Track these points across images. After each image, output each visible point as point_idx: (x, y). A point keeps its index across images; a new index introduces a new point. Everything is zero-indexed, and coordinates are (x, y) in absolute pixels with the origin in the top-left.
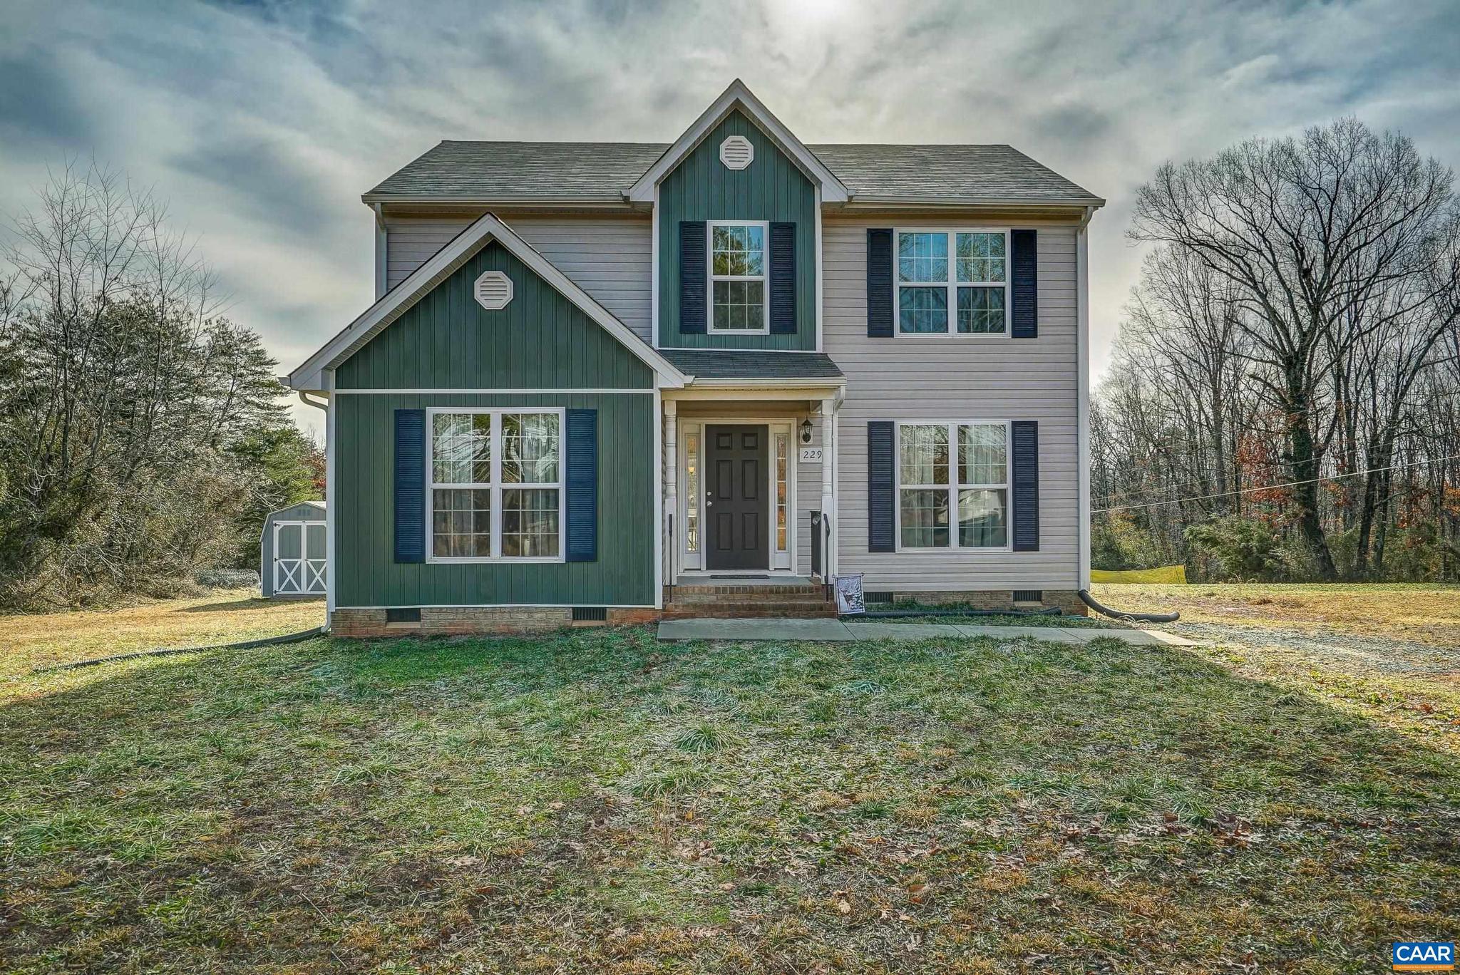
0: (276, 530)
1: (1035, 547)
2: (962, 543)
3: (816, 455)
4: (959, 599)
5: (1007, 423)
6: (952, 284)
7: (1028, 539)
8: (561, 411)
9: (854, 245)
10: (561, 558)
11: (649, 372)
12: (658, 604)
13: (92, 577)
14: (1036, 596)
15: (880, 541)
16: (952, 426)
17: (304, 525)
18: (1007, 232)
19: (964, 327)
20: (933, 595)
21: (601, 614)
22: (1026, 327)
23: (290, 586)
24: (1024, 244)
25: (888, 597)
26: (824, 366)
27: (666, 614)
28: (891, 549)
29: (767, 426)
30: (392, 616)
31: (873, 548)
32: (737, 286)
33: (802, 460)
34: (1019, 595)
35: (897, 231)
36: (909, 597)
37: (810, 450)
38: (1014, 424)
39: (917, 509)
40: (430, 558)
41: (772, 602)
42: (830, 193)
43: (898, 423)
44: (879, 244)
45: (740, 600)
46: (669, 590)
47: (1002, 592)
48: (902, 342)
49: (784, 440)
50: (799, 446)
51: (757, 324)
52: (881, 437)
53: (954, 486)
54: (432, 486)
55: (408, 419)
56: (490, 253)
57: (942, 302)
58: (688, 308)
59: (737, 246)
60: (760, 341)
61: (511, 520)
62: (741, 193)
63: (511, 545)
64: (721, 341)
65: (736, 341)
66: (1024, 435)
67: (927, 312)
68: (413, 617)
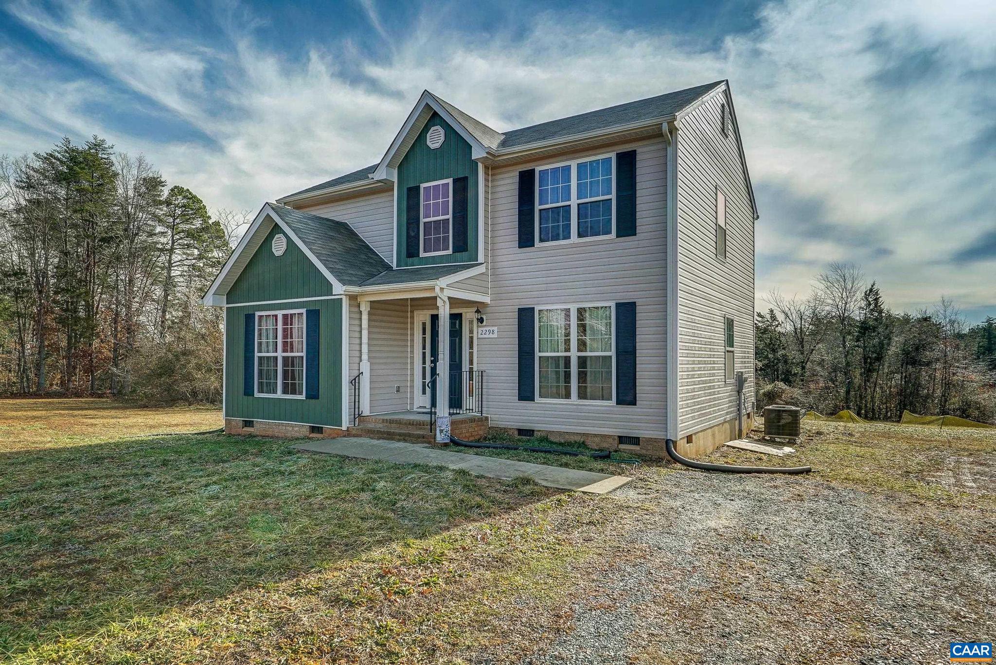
1: (633, 403)
2: (580, 397)
3: (488, 333)
4: (578, 439)
5: (613, 304)
6: (574, 202)
7: (628, 396)
8: (304, 311)
9: (509, 184)
10: (305, 396)
11: (330, 285)
12: (344, 427)
14: (635, 441)
15: (526, 393)
16: (573, 308)
18: (613, 156)
19: (582, 233)
20: (560, 434)
21: (321, 431)
22: (628, 227)
24: (625, 164)
25: (529, 432)
28: (532, 399)
29: (461, 315)
30: (245, 423)
31: (521, 398)
32: (437, 225)
33: (480, 336)
34: (622, 439)
35: (538, 169)
36: (543, 434)
37: (484, 329)
38: (618, 305)
39: (550, 370)
40: (257, 395)
42: (476, 153)
43: (537, 309)
44: (526, 180)
47: (609, 436)
48: (541, 250)
49: (470, 323)
50: (478, 326)
51: (445, 247)
52: (526, 316)
53: (574, 354)
54: (257, 354)
55: (249, 318)
56: (274, 227)
57: (568, 218)
58: (411, 241)
59: (436, 198)
60: (448, 258)
61: (285, 375)
62: (438, 163)
63: (285, 390)
64: (427, 261)
65: (435, 260)
66: (626, 313)
67: (557, 225)
68: (252, 424)
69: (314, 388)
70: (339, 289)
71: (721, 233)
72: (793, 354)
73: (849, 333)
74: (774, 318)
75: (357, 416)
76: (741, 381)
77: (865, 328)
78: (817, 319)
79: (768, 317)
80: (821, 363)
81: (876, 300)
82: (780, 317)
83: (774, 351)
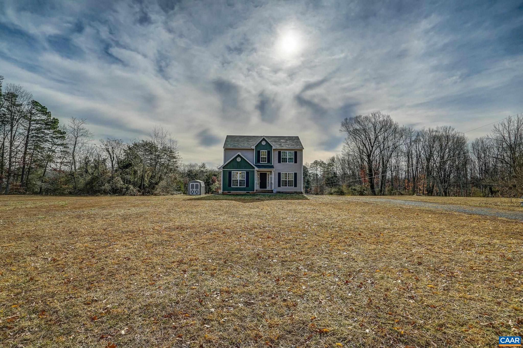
0: (190, 184)
2: (288, 186)
3: (272, 176)
4: (288, 192)
5: (293, 173)
6: (288, 157)
7: (296, 186)
8: (245, 172)
9: (277, 153)
10: (245, 187)
11: (254, 168)
12: (255, 192)
14: (297, 192)
15: (279, 186)
16: (287, 173)
17: (195, 184)
19: (289, 162)
20: (285, 191)
21: (249, 192)
22: (296, 162)
23: (192, 193)
24: (296, 153)
25: (280, 192)
26: (272, 167)
29: (266, 173)
30: (228, 192)
32: (264, 157)
33: (270, 177)
34: (295, 192)
35: (281, 151)
36: (282, 192)
39: (283, 182)
40: (232, 186)
41: (267, 191)
42: (274, 148)
43: (281, 173)
44: (279, 153)
45: (264, 191)
46: (256, 190)
47: (293, 191)
48: (282, 164)
49: (268, 175)
50: (270, 175)
51: (266, 162)
52: (279, 174)
53: (287, 180)
54: (232, 179)
55: (230, 173)
56: (239, 156)
57: (286, 159)
58: (258, 160)
59: (264, 153)
60: (266, 164)
61: (240, 183)
62: (264, 147)
63: (240, 185)
64: (262, 164)
65: (263, 164)
66: (296, 174)
67: (285, 160)
68: (230, 192)
69: (247, 185)
70: (256, 169)
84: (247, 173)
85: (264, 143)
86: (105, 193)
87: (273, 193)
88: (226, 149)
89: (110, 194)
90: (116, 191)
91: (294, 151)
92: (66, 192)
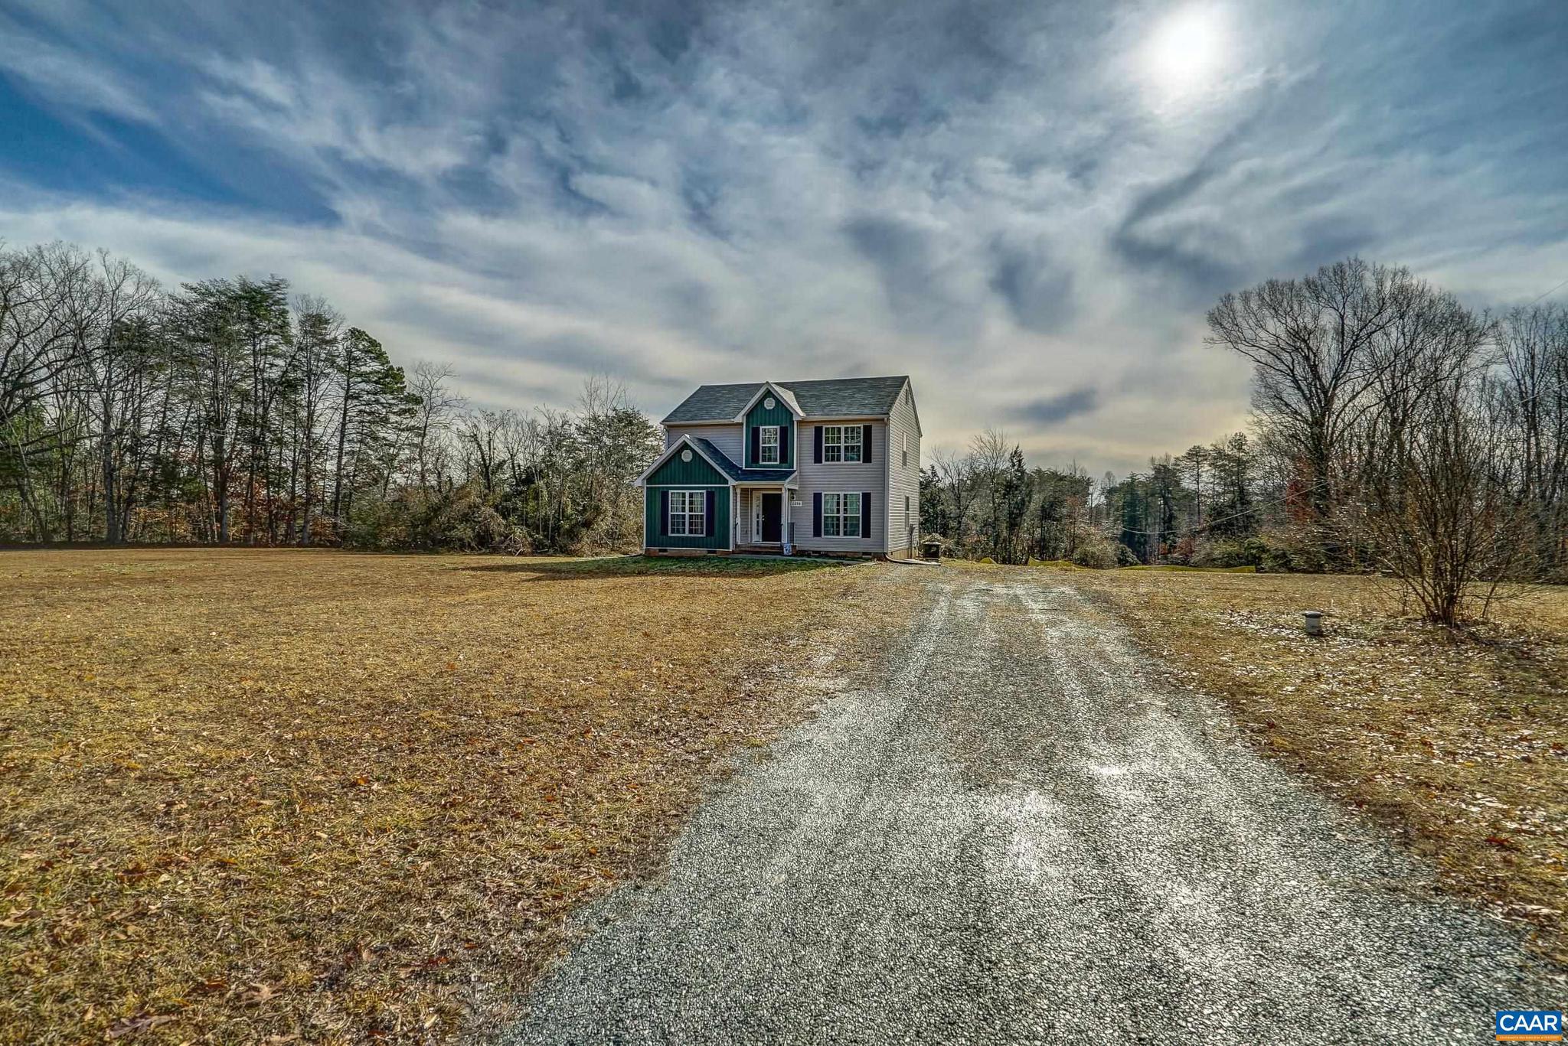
1: (869, 537)
2: (845, 535)
3: (797, 504)
4: (843, 554)
5: (860, 494)
6: (842, 445)
7: (866, 533)
8: (704, 492)
9: (809, 433)
10: (704, 535)
11: (727, 480)
12: (731, 550)
13: (600, 545)
14: (869, 553)
15: (817, 533)
16: (842, 494)
19: (846, 460)
20: (834, 552)
21: (715, 552)
22: (867, 459)
24: (867, 431)
25: (818, 552)
27: (733, 552)
28: (820, 536)
29: (781, 496)
30: (660, 550)
31: (815, 536)
32: (770, 448)
33: (793, 506)
34: (862, 552)
35: (824, 428)
36: (825, 552)
37: (794, 502)
38: (863, 494)
39: (829, 523)
40: (670, 535)
41: (765, 550)
42: (798, 419)
43: (823, 494)
44: (818, 433)
45: (757, 549)
46: (735, 546)
47: (856, 551)
48: (826, 465)
49: (786, 501)
50: (791, 501)
51: (776, 461)
52: (817, 497)
53: (842, 515)
54: (670, 513)
55: (665, 495)
56: (685, 446)
57: (839, 450)
58: (754, 455)
59: (770, 435)
60: (776, 466)
61: (691, 524)
62: (770, 417)
63: (691, 532)
64: (764, 466)
65: (769, 466)
66: (867, 497)
67: (834, 455)
68: (665, 551)
69: (710, 531)
70: (732, 482)
71: (905, 454)
72: (952, 509)
73: (997, 491)
74: (934, 474)
75: (737, 546)
76: (912, 529)
77: (1010, 488)
78: (975, 473)
79: (930, 472)
80: (974, 518)
81: (1020, 461)
82: (940, 473)
83: (934, 506)
84: (711, 495)
85: (769, 404)
86: (463, 547)
87: (781, 554)
88: (669, 426)
89: (473, 549)
90: (485, 542)
91: (861, 426)
92: (384, 543)
